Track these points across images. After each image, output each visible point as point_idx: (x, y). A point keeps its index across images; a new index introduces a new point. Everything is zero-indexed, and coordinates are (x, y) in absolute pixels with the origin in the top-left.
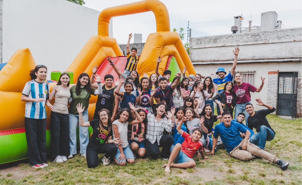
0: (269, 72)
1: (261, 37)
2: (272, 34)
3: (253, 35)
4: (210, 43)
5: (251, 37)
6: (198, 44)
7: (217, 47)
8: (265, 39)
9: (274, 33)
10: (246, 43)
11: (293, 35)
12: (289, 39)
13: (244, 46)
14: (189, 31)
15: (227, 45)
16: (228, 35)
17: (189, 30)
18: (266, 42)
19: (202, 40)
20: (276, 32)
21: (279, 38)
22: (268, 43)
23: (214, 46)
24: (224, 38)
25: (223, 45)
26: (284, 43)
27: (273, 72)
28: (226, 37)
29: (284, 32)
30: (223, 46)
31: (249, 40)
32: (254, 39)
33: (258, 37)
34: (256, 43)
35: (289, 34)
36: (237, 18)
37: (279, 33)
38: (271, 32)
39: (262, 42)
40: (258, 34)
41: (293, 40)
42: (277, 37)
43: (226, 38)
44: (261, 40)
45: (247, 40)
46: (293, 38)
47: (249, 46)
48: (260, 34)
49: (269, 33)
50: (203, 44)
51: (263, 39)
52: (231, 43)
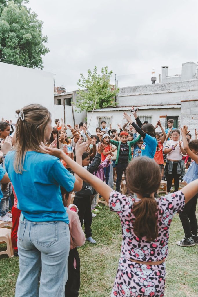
0: (160, 116)
1: (167, 87)
2: (174, 85)
3: (161, 86)
4: (130, 92)
5: (159, 88)
6: (122, 93)
7: (136, 95)
8: (169, 89)
9: (175, 85)
10: (156, 92)
11: (188, 86)
12: (186, 89)
13: (154, 95)
14: (116, 83)
15: (143, 93)
16: (143, 86)
17: (116, 81)
18: (170, 92)
19: (125, 90)
20: (177, 83)
21: (179, 88)
22: (171, 92)
23: (133, 94)
24: (140, 88)
25: (140, 93)
26: (182, 92)
27: (163, 116)
28: (142, 87)
29: (182, 83)
30: (140, 95)
31: (158, 89)
32: (162, 89)
33: (164, 87)
34: (163, 92)
35: (185, 85)
36: (164, 67)
37: (179, 84)
38: (173, 83)
39: (167, 91)
40: (164, 85)
41: (188, 89)
42: (177, 88)
43: (142, 89)
44: (167, 90)
45: (157, 90)
46: (189, 88)
47: (158, 95)
48: (166, 85)
49: (172, 84)
50: (126, 93)
51: (168, 89)
52: (146, 92)
